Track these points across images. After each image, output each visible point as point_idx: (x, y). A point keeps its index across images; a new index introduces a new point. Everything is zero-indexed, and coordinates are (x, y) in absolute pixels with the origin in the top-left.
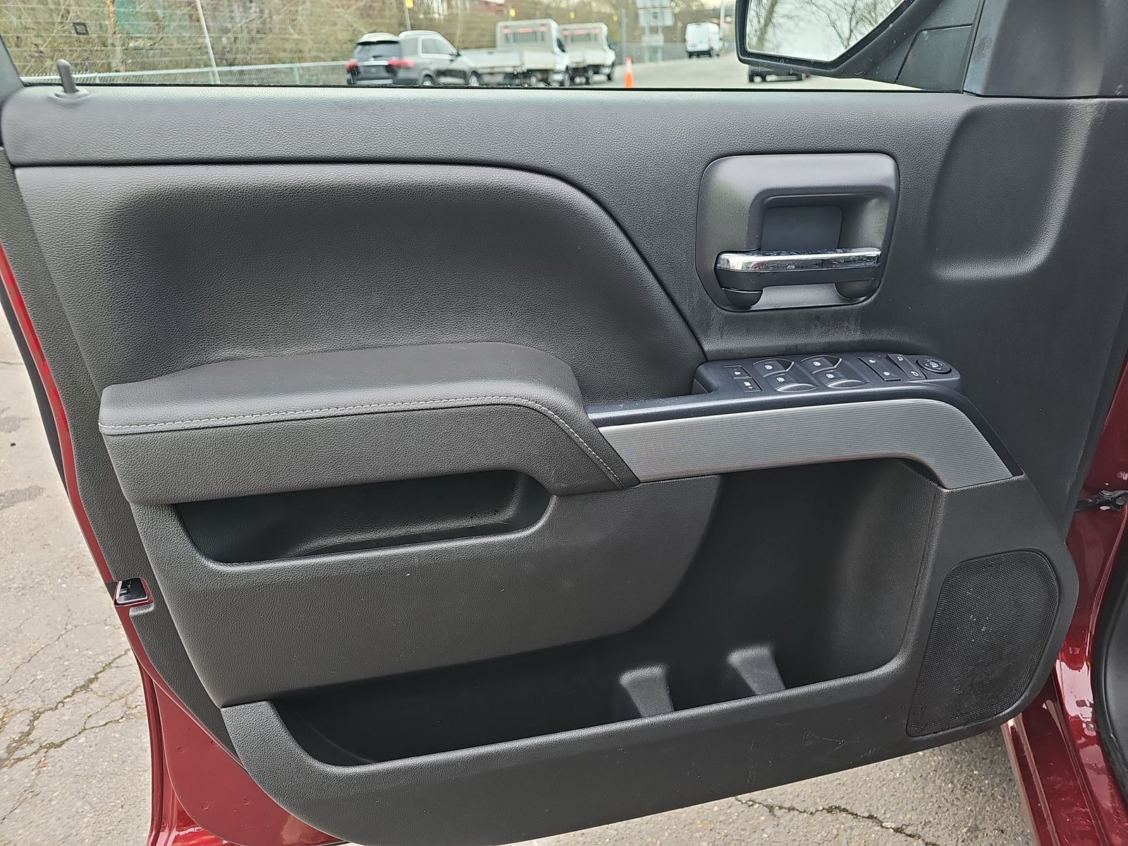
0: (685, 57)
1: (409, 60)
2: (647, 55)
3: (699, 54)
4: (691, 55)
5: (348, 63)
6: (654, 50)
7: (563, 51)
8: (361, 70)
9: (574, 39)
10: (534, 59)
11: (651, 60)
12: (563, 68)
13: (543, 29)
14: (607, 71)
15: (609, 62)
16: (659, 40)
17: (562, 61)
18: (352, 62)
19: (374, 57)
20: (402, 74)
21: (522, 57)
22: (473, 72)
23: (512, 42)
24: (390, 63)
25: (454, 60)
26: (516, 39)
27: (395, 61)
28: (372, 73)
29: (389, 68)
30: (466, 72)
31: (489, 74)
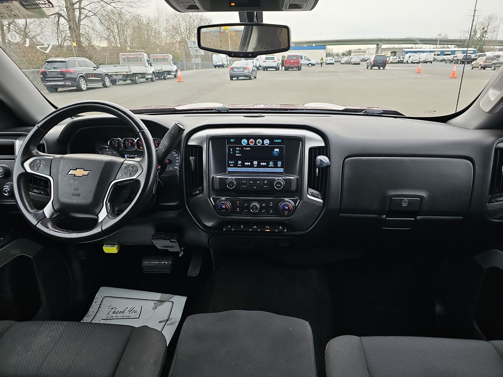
0: (213, 67)
1: (71, 69)
2: (195, 67)
3: (219, 66)
4: (215, 66)
5: (41, 70)
6: (197, 65)
7: (151, 66)
8: (48, 73)
9: (157, 60)
10: (135, 69)
11: (197, 68)
12: (151, 72)
13: (140, 56)
14: (174, 73)
15: (174, 70)
16: (199, 60)
17: (151, 70)
18: (43, 70)
19: (54, 68)
20: (68, 76)
21: (129, 68)
22: (106, 74)
23: (126, 61)
24: (62, 70)
25: (96, 70)
26: (129, 60)
27: (64, 70)
28: (53, 75)
29: (62, 73)
30: (102, 74)
31: (115, 75)
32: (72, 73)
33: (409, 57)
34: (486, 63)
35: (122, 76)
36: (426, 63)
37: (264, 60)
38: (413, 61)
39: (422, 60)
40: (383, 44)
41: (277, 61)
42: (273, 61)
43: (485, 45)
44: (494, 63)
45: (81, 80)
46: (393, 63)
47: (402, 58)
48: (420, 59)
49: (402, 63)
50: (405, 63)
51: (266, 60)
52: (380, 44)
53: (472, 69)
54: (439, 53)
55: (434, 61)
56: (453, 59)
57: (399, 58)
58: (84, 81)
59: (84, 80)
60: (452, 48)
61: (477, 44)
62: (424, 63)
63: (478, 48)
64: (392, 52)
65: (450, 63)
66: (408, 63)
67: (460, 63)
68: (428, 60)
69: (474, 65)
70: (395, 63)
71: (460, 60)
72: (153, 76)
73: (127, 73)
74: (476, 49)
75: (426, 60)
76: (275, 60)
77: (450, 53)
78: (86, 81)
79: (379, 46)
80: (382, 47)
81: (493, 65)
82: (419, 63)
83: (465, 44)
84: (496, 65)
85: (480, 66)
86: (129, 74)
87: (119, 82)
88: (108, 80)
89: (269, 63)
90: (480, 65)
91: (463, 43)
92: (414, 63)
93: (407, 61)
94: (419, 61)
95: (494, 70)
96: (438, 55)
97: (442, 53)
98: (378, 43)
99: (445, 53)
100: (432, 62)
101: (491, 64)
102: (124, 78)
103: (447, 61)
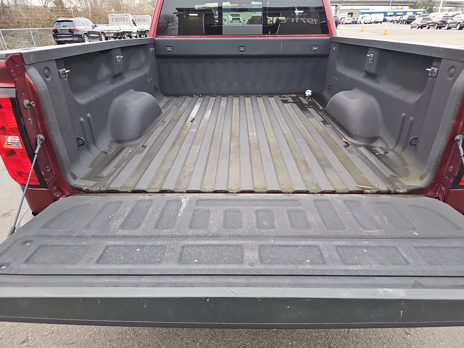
1: (77, 27)
5: (52, 28)
7: (135, 25)
8: (59, 31)
9: (139, 21)
10: (124, 28)
12: (136, 31)
13: (126, 17)
17: (135, 29)
18: (54, 28)
19: (63, 26)
20: (75, 33)
21: (120, 27)
22: (102, 32)
23: (115, 21)
24: (70, 28)
25: (94, 28)
26: (117, 20)
27: (72, 28)
28: (64, 32)
29: (70, 30)
30: (99, 32)
31: (107, 33)
32: (78, 31)
33: (362, 18)
34: (423, 23)
35: (113, 34)
36: (377, 23)
37: (231, 21)
38: (365, 22)
39: (372, 21)
40: (342, 5)
41: (242, 21)
42: (239, 22)
43: (434, 5)
44: (428, 23)
45: (85, 37)
46: (348, 24)
47: (356, 19)
48: (371, 20)
49: (356, 24)
50: (359, 24)
51: (233, 21)
52: (339, 5)
53: (412, 28)
54: (392, 14)
55: (383, 21)
56: (400, 19)
57: (354, 19)
58: (87, 38)
59: (87, 36)
60: (406, 9)
61: (427, 5)
62: (375, 23)
63: (428, 8)
64: (349, 14)
65: (397, 23)
66: (360, 23)
67: (405, 24)
68: (378, 21)
69: (413, 25)
70: (349, 24)
71: (405, 20)
72: (138, 34)
73: (117, 31)
74: (425, 10)
75: (377, 21)
76: (241, 20)
77: (402, 14)
78: (88, 38)
79: (338, 7)
80: (340, 9)
81: (428, 24)
82: (371, 23)
83: (416, 5)
84: (430, 25)
85: (418, 26)
86: (119, 32)
87: (110, 39)
88: (104, 37)
89: (236, 23)
90: (418, 24)
91: (415, 4)
92: (366, 23)
93: (360, 22)
94: (371, 21)
95: (428, 29)
96: (390, 16)
97: (395, 14)
98: (337, 5)
99: (398, 14)
100: (382, 23)
101: (426, 23)
102: (115, 36)
103: (395, 22)
